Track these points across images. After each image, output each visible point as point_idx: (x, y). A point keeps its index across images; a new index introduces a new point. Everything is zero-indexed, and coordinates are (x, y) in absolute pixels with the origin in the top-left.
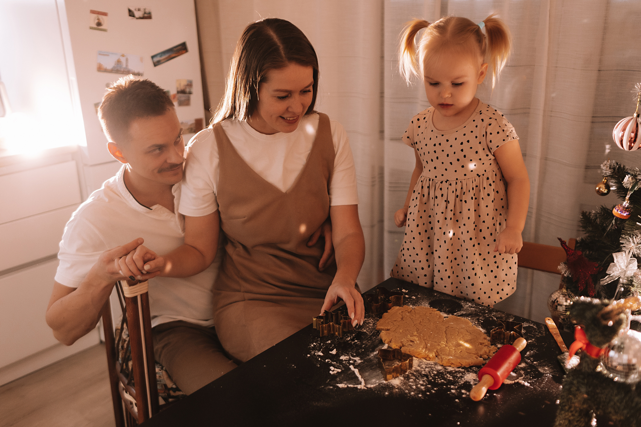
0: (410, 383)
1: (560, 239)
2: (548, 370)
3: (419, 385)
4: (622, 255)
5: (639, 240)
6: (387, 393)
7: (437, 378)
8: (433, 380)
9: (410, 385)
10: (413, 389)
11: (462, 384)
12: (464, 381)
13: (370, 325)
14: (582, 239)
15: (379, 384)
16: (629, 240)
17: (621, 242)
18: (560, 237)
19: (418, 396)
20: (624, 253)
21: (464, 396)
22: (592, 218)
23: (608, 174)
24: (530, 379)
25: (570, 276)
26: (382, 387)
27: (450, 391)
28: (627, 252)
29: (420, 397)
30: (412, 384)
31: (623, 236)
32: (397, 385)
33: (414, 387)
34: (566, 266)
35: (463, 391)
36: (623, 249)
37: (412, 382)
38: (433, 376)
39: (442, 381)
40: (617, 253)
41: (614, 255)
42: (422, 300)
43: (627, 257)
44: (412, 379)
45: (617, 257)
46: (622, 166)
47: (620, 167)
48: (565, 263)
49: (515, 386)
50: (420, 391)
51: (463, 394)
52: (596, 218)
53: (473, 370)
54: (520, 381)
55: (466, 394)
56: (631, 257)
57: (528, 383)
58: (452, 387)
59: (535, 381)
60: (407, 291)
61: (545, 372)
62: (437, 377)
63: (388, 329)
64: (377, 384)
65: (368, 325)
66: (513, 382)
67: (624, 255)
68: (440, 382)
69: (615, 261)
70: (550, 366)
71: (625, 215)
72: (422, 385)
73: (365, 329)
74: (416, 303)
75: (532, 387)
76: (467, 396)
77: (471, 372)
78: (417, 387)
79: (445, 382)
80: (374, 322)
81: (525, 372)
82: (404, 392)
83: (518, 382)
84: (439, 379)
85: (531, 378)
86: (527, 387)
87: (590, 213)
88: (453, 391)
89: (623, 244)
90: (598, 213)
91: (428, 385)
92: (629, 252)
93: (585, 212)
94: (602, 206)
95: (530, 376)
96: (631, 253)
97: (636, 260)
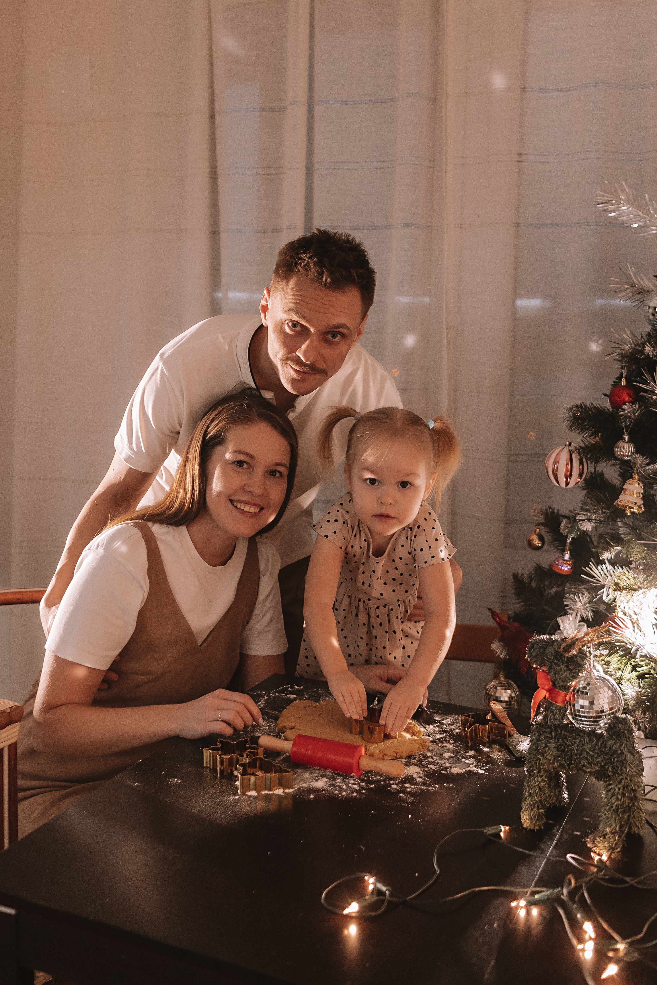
0: (338, 784)
1: (490, 610)
2: (502, 755)
3: (350, 785)
4: (569, 619)
5: (586, 600)
6: (312, 796)
7: (370, 776)
8: (366, 778)
9: (339, 785)
10: (344, 789)
11: (402, 779)
12: (405, 775)
13: (265, 728)
14: (515, 613)
15: (299, 789)
16: (575, 600)
17: (565, 603)
18: (489, 607)
19: (352, 796)
20: (571, 616)
21: (408, 790)
22: (526, 581)
23: (540, 521)
24: (483, 766)
25: (508, 657)
26: (303, 791)
27: (390, 786)
28: (574, 614)
29: (356, 796)
30: (341, 784)
31: (567, 595)
32: (323, 787)
33: (344, 787)
34: (502, 644)
35: (407, 785)
36: (569, 612)
37: (340, 782)
38: (364, 773)
39: (378, 777)
40: (563, 618)
41: (559, 620)
42: (326, 696)
43: (574, 621)
44: (338, 779)
45: (563, 622)
46: (556, 511)
47: (553, 512)
48: (500, 641)
49: (467, 774)
50: (353, 790)
51: (407, 788)
52: (531, 580)
53: (413, 764)
54: (472, 769)
55: (410, 787)
56: (580, 621)
57: (482, 769)
58: (391, 782)
59: (489, 767)
60: (302, 687)
61: (499, 758)
62: (370, 774)
63: (292, 726)
64: (297, 788)
65: (262, 729)
66: (464, 770)
67: (571, 619)
68: (375, 778)
69: (561, 628)
70: (503, 751)
71: (566, 569)
72: (354, 784)
73: (259, 733)
74: (318, 699)
75: (487, 774)
76: (411, 789)
77: (410, 765)
78: (348, 787)
79: (381, 778)
80: (269, 725)
81: (475, 760)
82: (333, 793)
83: (469, 771)
84: (373, 777)
85: (484, 764)
86: (482, 774)
87: (522, 575)
88: (394, 786)
89: (567, 606)
90: (533, 574)
91: (361, 784)
92: (577, 614)
93: (516, 573)
94: (537, 564)
95: (483, 763)
96: (579, 616)
97: (585, 625)
